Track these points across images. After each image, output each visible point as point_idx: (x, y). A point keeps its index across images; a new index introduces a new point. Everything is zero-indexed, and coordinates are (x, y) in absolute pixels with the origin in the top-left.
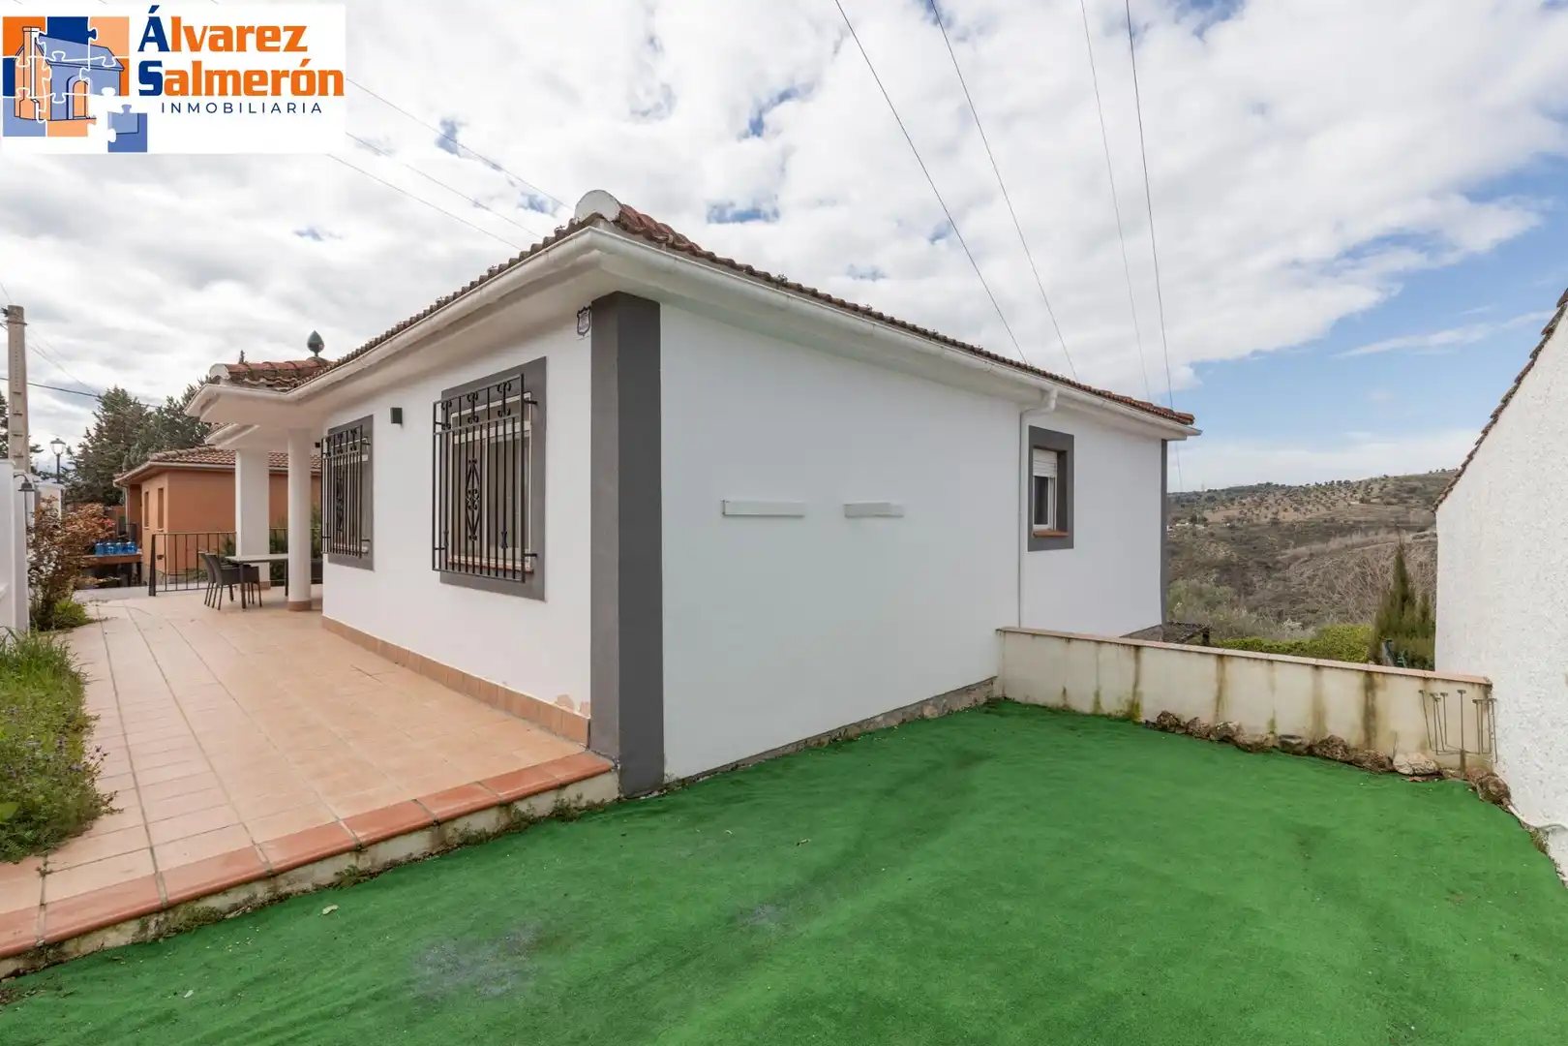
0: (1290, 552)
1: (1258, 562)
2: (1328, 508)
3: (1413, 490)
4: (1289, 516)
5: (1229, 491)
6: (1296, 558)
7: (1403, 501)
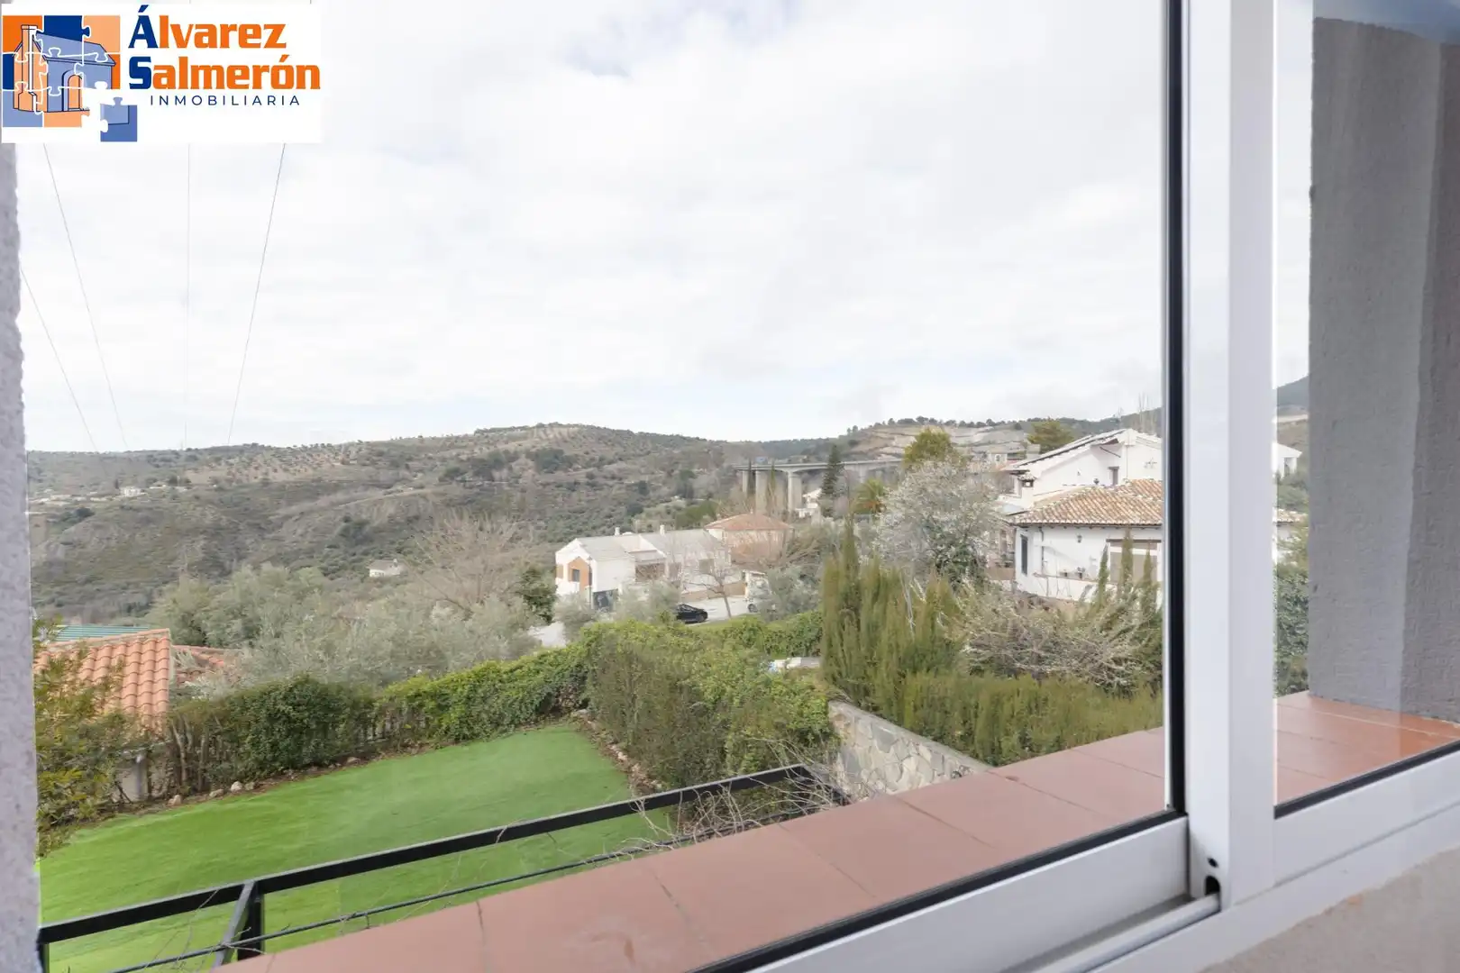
0: (282, 512)
1: (249, 524)
2: (315, 469)
3: (381, 454)
4: (280, 477)
5: (213, 450)
6: (288, 517)
7: (374, 463)
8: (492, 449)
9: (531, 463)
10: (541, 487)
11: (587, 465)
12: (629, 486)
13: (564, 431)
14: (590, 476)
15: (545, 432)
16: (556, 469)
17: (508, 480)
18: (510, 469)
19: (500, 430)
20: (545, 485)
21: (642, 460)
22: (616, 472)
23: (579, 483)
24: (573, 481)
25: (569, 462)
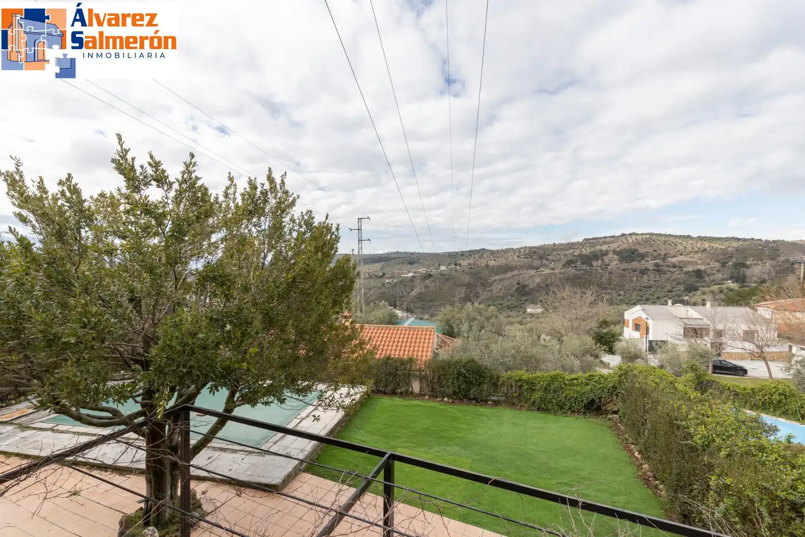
0: (493, 278)
1: (481, 283)
2: (506, 260)
3: (535, 252)
4: (492, 263)
5: (469, 251)
6: (495, 281)
7: (531, 257)
8: (593, 249)
9: (616, 257)
10: (622, 271)
11: (655, 258)
12: (686, 273)
13: (639, 238)
14: (657, 265)
15: (626, 238)
16: (633, 261)
17: (601, 267)
18: (603, 260)
19: (598, 238)
20: (624, 270)
21: (699, 255)
22: (677, 263)
23: (649, 270)
24: (644, 268)
25: (643, 257)
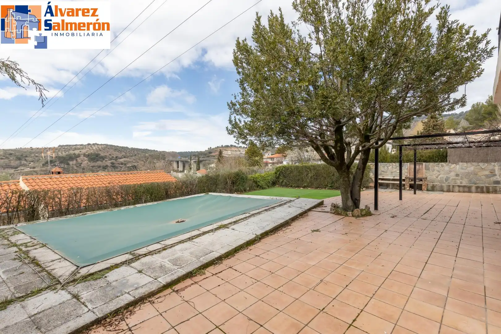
8: (67, 153)
9: (86, 158)
10: (91, 168)
11: (111, 159)
12: (128, 167)
13: (100, 147)
14: (112, 163)
15: (91, 147)
16: (97, 161)
17: (76, 165)
18: (77, 160)
19: (70, 146)
20: (93, 167)
21: (134, 157)
22: (123, 162)
23: (108, 166)
24: (105, 165)
25: (103, 158)
